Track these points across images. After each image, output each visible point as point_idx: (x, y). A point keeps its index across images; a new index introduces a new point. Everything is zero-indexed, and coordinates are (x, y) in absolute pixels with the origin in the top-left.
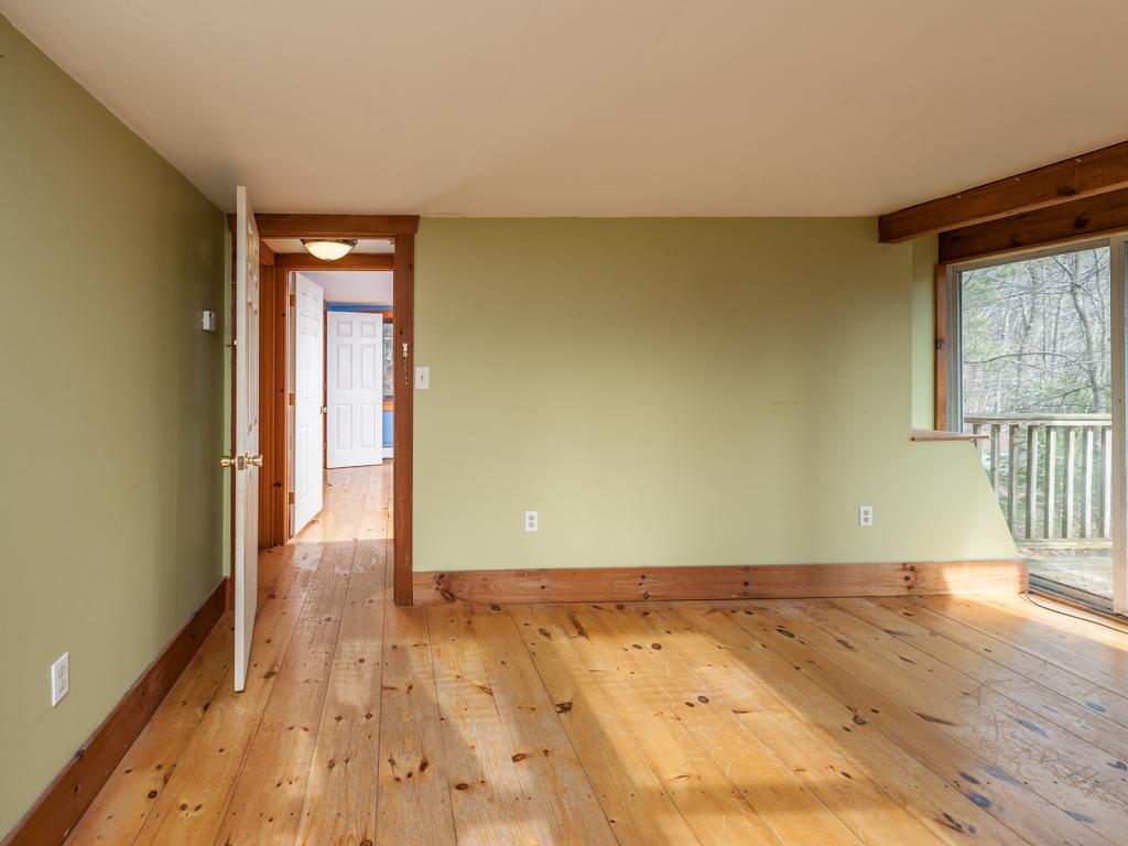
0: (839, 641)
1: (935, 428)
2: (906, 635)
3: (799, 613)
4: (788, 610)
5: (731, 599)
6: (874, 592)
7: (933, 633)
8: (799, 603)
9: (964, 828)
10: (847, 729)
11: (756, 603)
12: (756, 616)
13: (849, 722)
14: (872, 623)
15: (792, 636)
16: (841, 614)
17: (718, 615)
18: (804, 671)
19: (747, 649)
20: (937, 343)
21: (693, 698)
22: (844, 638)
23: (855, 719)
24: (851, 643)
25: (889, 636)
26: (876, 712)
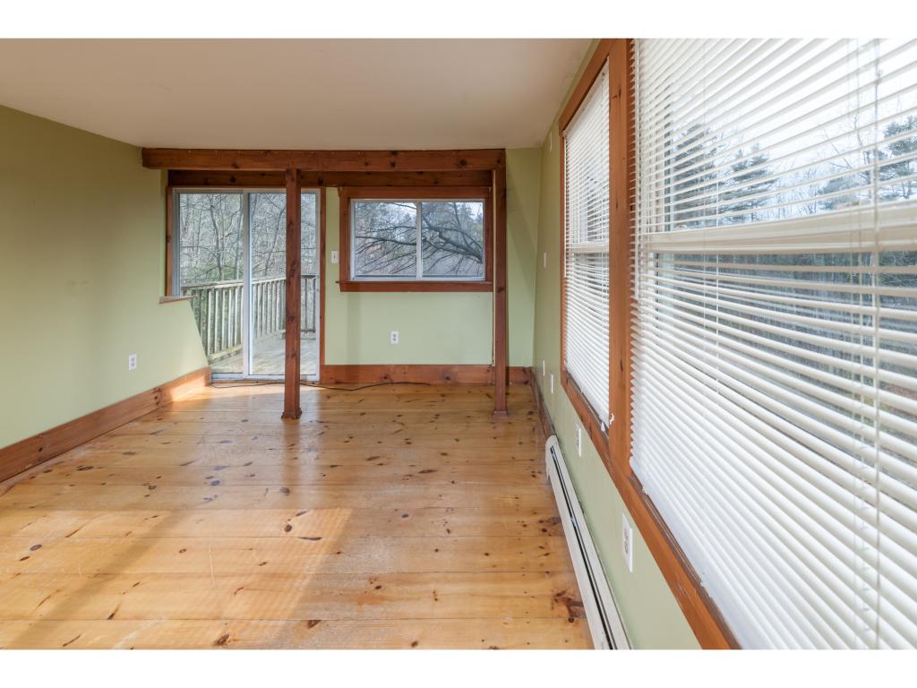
0: (125, 454)
1: (166, 295)
2: (161, 431)
3: (89, 451)
4: (80, 454)
5: (25, 470)
6: (137, 414)
7: (176, 423)
8: (87, 446)
9: (213, 498)
10: (147, 496)
11: (50, 463)
12: (56, 471)
13: (147, 491)
14: (141, 434)
15: (90, 468)
16: (121, 438)
17: (18, 488)
18: (108, 483)
19: (58, 494)
20: (167, 238)
21: (26, 552)
22: (128, 451)
23: (150, 488)
24: (133, 451)
25: (153, 436)
26: (159, 477)
